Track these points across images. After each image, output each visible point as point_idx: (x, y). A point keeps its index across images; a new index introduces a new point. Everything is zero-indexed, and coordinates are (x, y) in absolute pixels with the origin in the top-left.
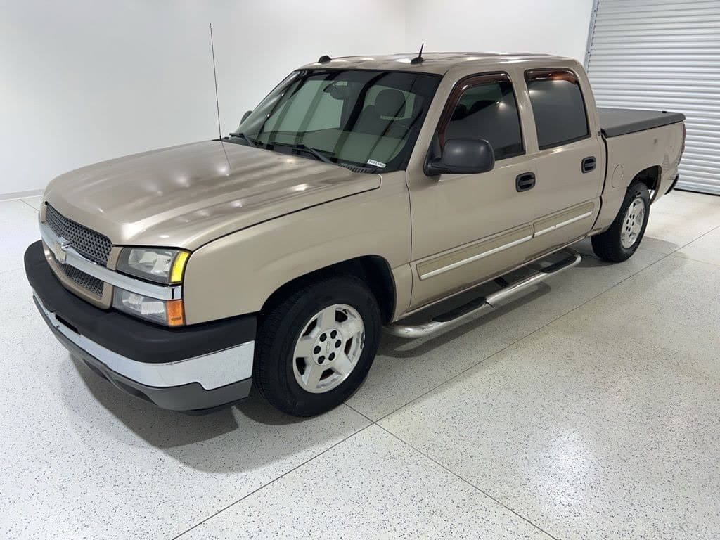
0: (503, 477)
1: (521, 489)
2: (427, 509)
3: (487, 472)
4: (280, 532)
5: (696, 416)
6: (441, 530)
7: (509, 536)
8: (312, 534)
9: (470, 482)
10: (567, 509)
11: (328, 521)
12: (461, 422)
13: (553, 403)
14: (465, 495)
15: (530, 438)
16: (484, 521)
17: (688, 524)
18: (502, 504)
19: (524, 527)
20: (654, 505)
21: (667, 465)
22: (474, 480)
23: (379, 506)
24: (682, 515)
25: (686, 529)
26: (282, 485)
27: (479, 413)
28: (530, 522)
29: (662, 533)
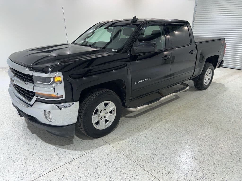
0: (147, 161)
1: (152, 164)
2: (119, 171)
3: (142, 159)
4: (69, 178)
5: (215, 141)
6: (123, 178)
7: (145, 180)
8: (79, 179)
9: (135, 162)
10: (166, 171)
11: (86, 175)
12: (136, 143)
13: (168, 137)
14: (133, 167)
15: (158, 148)
16: (138, 175)
17: (206, 177)
18: (145, 170)
19: (151, 177)
20: (195, 170)
21: (202, 157)
22: (137, 161)
23: (103, 170)
24: (204, 174)
25: (205, 178)
26: (72, 163)
27: (143, 140)
28: (153, 175)
29: (196, 179)
